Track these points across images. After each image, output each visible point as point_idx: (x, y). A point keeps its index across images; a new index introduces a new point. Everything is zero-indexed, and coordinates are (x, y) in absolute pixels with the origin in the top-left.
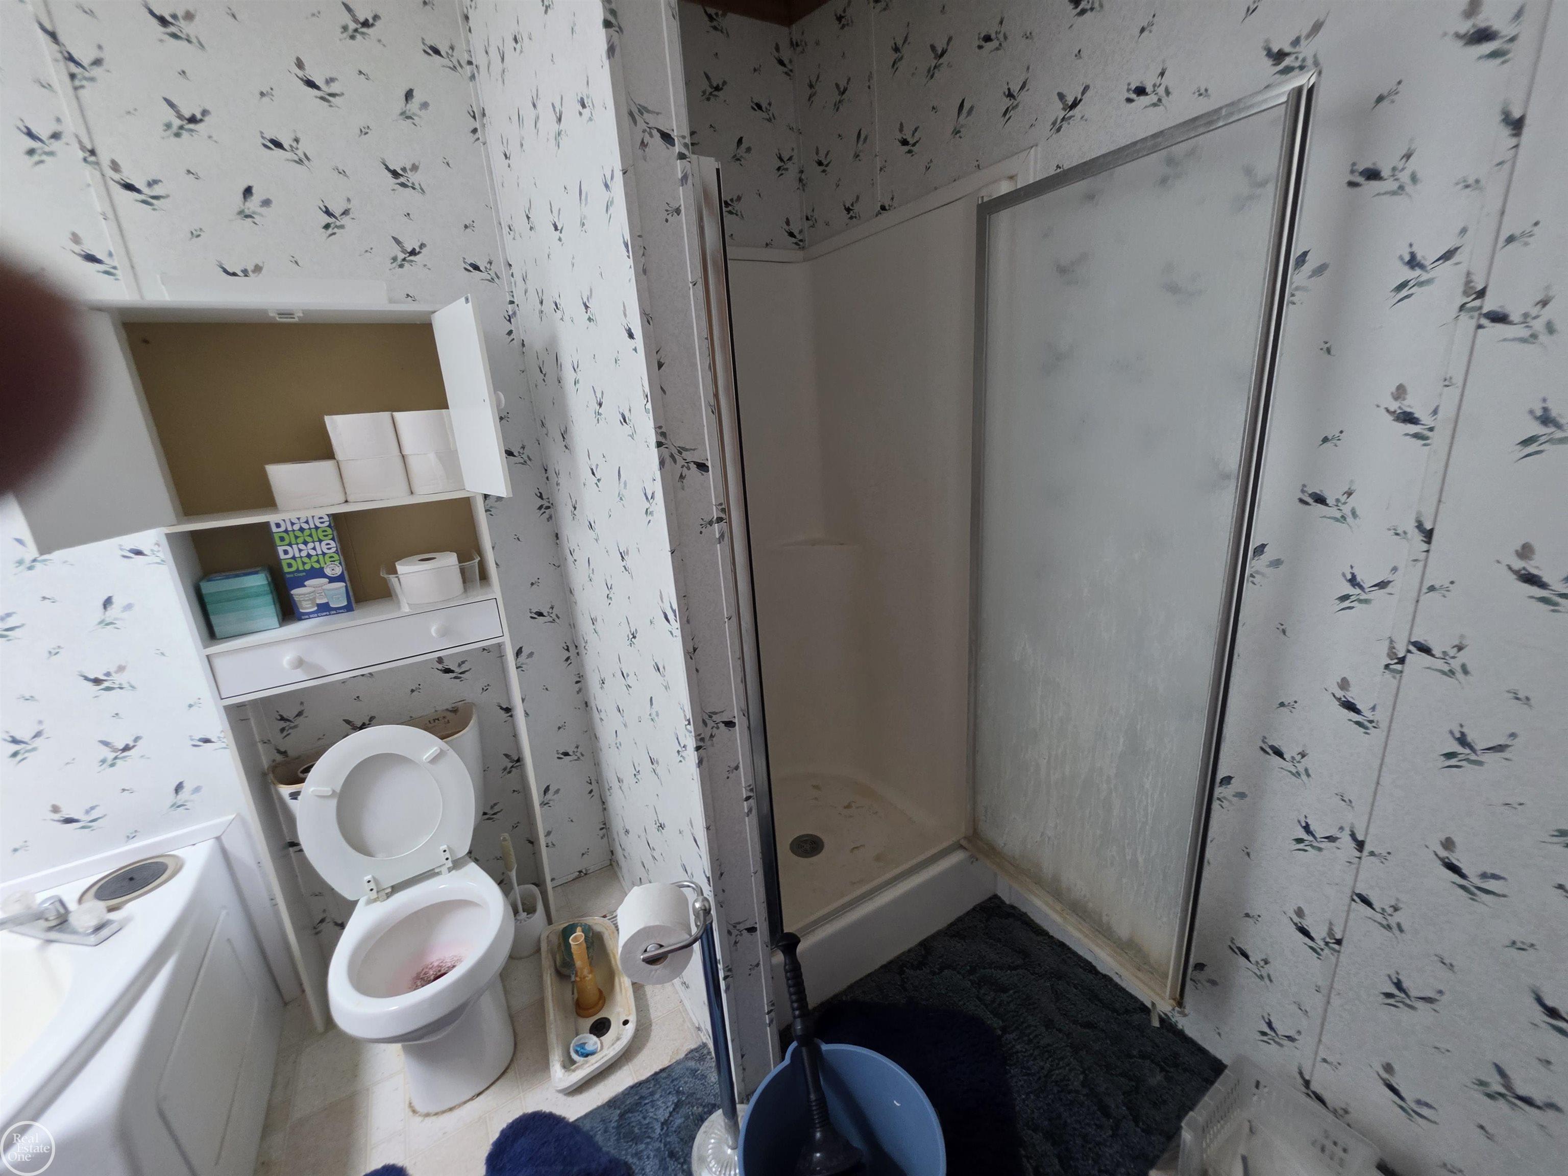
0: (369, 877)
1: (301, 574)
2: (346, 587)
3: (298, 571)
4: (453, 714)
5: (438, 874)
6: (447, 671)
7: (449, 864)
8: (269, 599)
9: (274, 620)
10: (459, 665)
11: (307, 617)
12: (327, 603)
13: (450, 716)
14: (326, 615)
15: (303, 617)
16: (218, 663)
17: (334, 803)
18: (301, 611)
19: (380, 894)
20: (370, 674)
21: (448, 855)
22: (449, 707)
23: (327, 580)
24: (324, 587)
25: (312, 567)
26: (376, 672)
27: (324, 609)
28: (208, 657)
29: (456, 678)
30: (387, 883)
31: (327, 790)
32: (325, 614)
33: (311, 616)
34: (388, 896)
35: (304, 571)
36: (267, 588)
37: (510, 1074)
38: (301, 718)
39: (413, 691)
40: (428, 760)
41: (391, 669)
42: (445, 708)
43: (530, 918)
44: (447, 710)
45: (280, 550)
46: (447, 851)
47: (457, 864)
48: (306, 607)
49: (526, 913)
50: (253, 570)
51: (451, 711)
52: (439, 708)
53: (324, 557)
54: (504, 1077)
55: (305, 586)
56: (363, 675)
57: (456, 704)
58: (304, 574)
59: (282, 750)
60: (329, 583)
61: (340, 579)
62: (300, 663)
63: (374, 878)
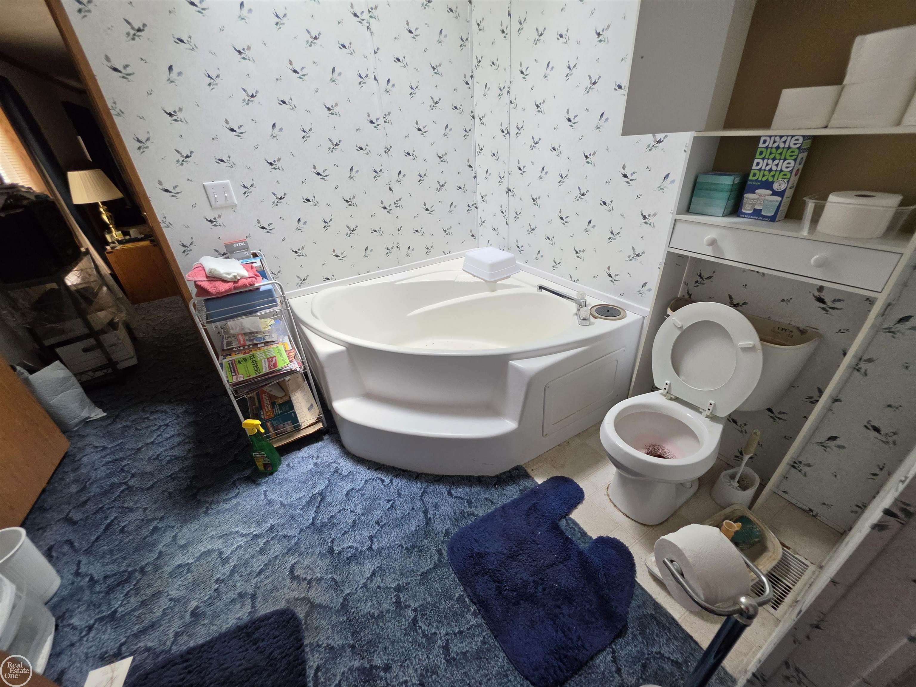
0: (668, 382)
1: (757, 184)
2: (781, 202)
3: (757, 180)
4: (799, 334)
5: (701, 413)
6: (820, 300)
7: (708, 413)
8: (726, 195)
9: (721, 211)
10: (834, 301)
11: (743, 216)
12: (761, 210)
13: (796, 333)
14: (755, 219)
15: (741, 215)
16: (678, 225)
17: (678, 333)
18: (743, 210)
19: (668, 395)
20: (763, 274)
21: (711, 408)
22: (802, 327)
23: (771, 192)
24: (766, 197)
25: (767, 180)
26: (768, 274)
27: (757, 214)
28: (676, 219)
29: (823, 309)
30: (675, 393)
31: (679, 324)
32: (755, 217)
33: (746, 216)
34: (671, 399)
35: (761, 181)
36: (729, 188)
37: (645, 529)
38: (708, 281)
39: (783, 300)
40: (741, 347)
41: (779, 277)
42: (797, 325)
43: (738, 490)
44: (798, 328)
45: (756, 161)
46: (712, 406)
47: (713, 418)
48: (747, 209)
49: (738, 485)
50: (729, 173)
51: (800, 331)
52: (793, 323)
53: (780, 173)
54: (643, 527)
55: (755, 193)
56: (758, 272)
57: (807, 328)
58: (759, 184)
59: (690, 293)
60: (772, 195)
61: (781, 194)
62: (713, 243)
63: (670, 384)
